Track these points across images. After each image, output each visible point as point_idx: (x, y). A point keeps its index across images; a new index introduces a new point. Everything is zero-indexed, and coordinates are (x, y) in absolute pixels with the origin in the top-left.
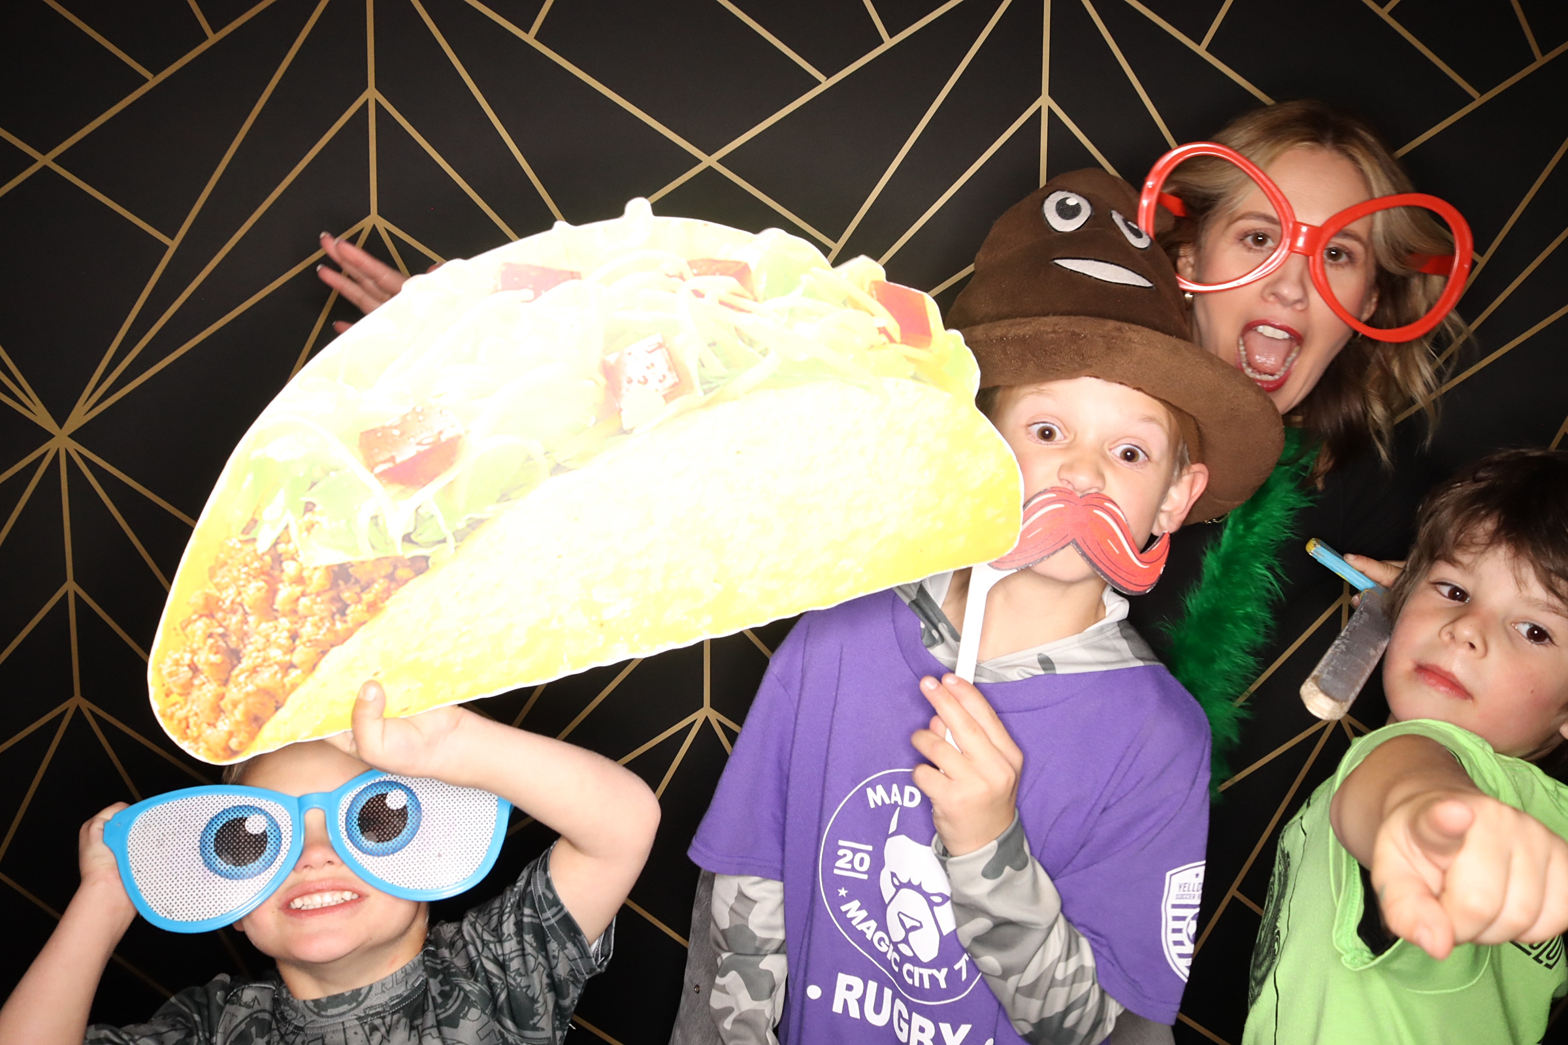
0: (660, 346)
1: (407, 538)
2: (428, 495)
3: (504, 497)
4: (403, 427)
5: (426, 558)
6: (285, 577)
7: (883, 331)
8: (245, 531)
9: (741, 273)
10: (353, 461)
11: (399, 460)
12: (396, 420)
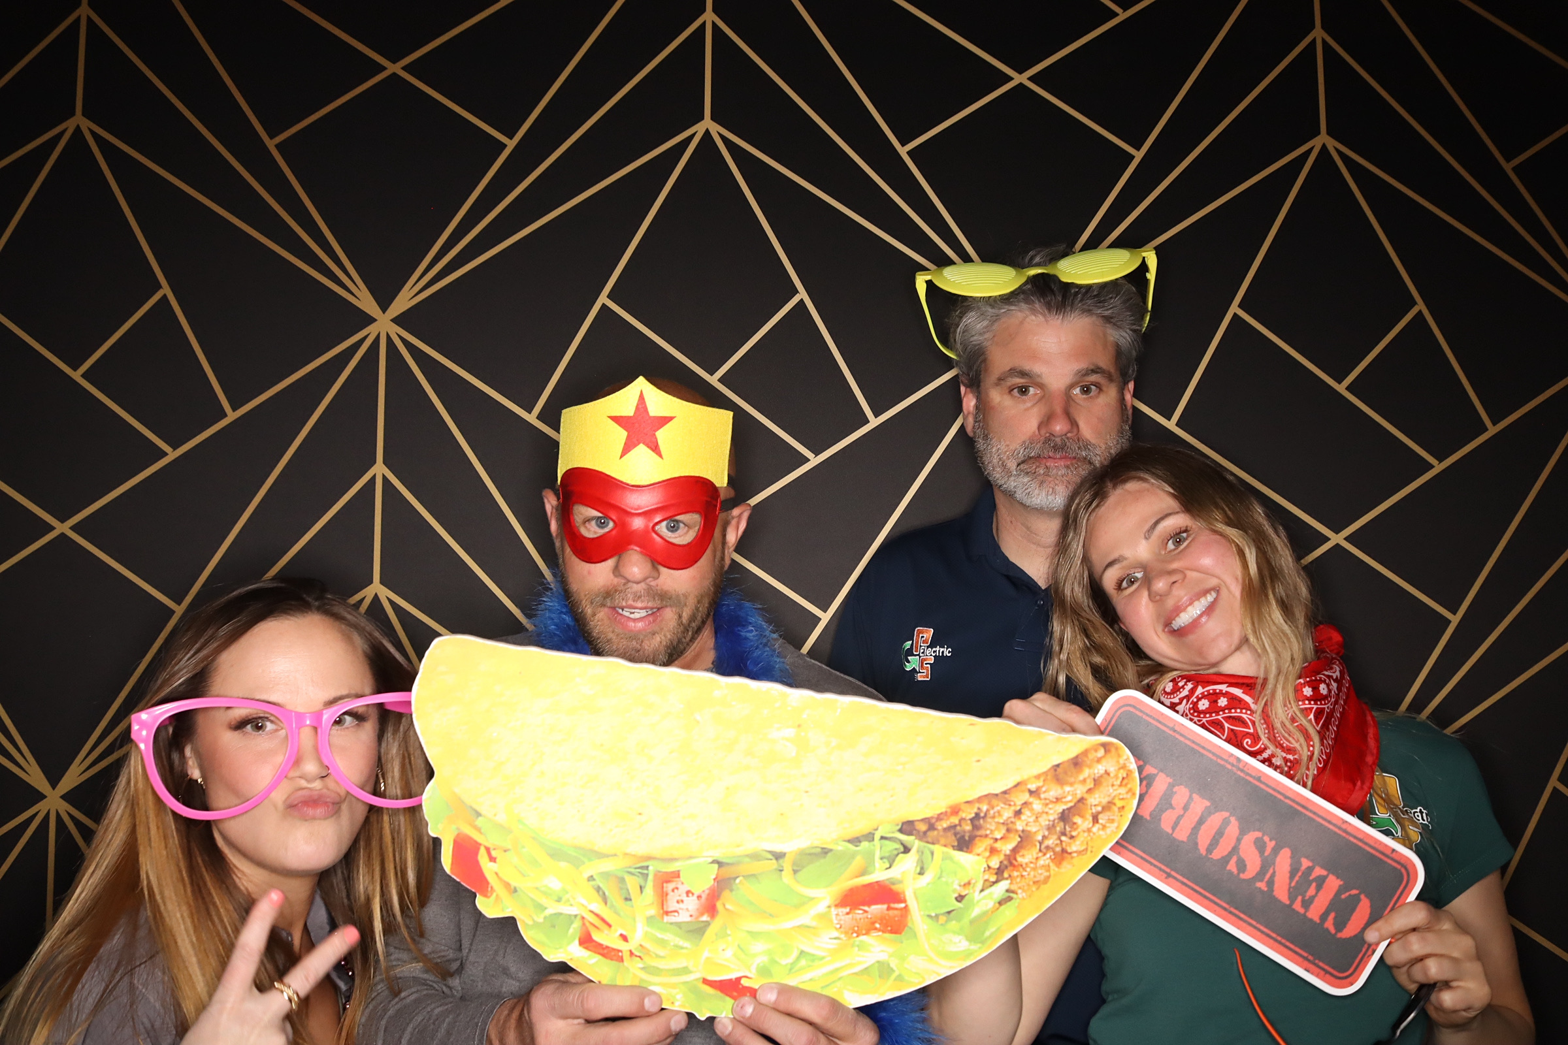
0: (667, 913)
1: (907, 850)
2: (879, 874)
3: (825, 852)
4: (869, 928)
5: (901, 831)
6: (1002, 857)
7: (493, 859)
8: (1010, 899)
9: (586, 941)
10: (918, 920)
11: (885, 906)
12: (874, 934)
